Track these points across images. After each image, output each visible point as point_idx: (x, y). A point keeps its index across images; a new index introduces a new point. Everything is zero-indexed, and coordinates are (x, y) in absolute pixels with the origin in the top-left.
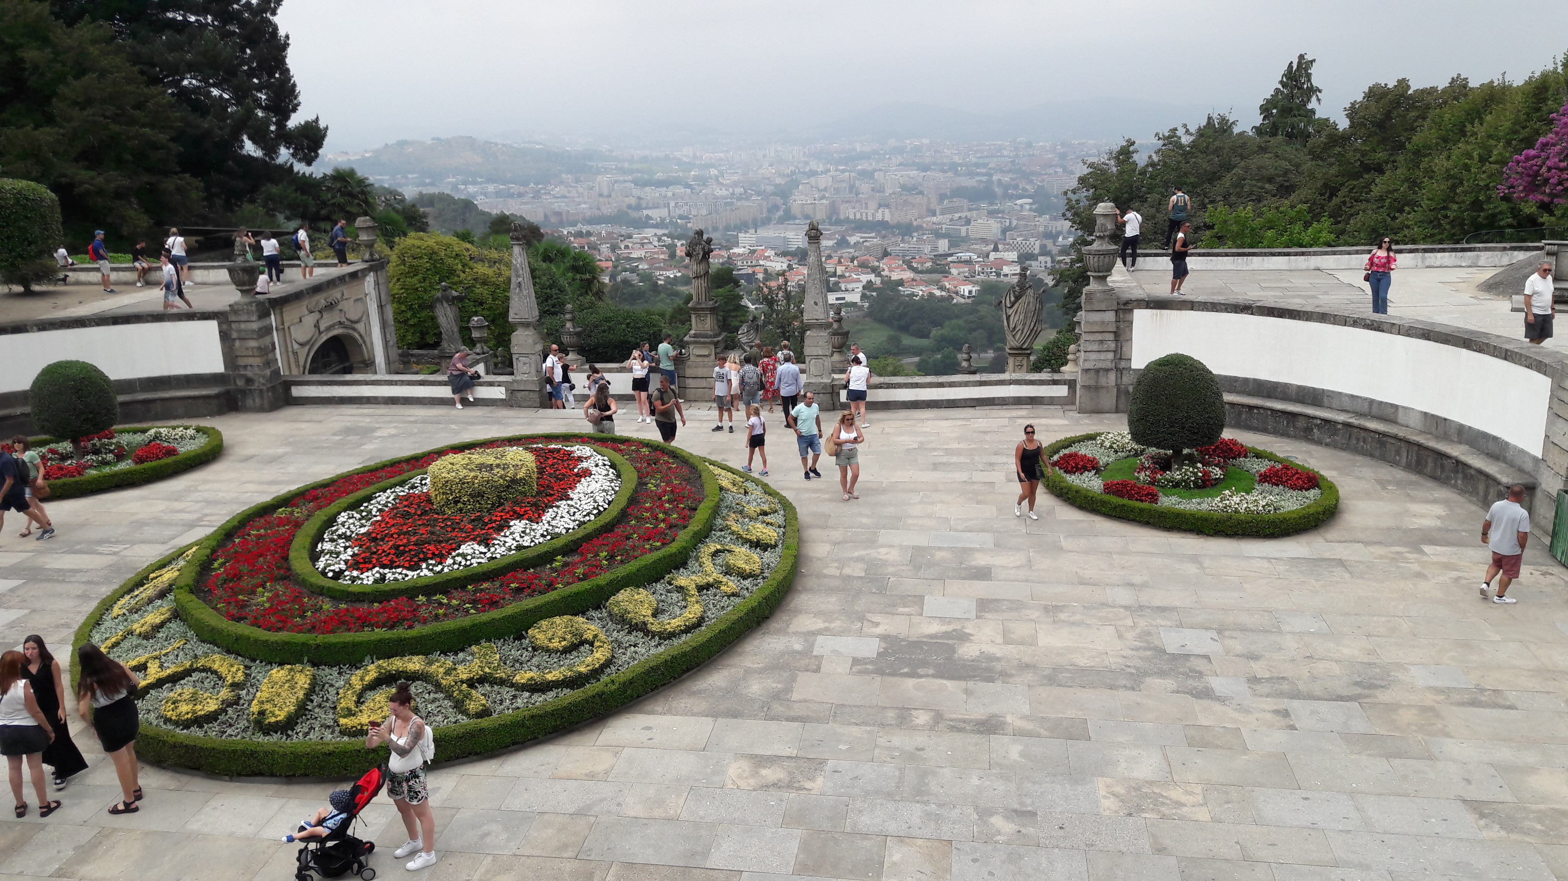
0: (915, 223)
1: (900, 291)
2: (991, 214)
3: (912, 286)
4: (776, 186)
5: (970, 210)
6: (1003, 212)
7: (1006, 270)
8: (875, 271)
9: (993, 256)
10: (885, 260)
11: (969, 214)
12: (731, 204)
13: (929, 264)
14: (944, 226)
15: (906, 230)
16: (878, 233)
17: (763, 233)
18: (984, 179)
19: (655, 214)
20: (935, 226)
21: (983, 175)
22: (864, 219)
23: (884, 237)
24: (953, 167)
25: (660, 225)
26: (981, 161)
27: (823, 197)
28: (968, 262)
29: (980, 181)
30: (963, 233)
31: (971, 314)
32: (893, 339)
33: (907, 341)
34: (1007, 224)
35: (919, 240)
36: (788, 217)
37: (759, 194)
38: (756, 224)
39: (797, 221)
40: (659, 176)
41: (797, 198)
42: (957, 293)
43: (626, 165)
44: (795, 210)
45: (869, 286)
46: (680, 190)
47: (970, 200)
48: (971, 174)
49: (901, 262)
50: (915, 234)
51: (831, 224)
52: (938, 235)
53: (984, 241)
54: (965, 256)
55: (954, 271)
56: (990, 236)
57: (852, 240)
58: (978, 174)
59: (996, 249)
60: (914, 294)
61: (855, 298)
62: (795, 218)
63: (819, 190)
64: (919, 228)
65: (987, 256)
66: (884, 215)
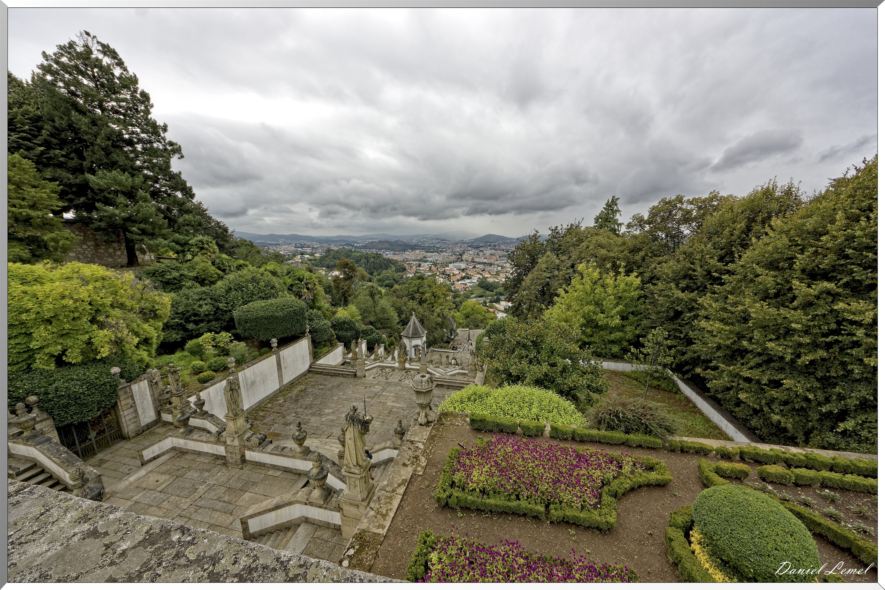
1: (487, 280)
3: (490, 279)
8: (481, 275)
10: (484, 272)
12: (448, 257)
13: (495, 273)
15: (491, 265)
17: (455, 264)
19: (430, 259)
24: (503, 250)
25: (431, 262)
32: (484, 292)
33: (488, 292)
35: (493, 267)
37: (455, 255)
40: (432, 250)
41: (464, 256)
43: (425, 248)
44: (464, 259)
45: (479, 278)
46: (436, 254)
47: (507, 258)
49: (488, 273)
51: (472, 263)
52: (498, 266)
55: (501, 275)
57: (477, 267)
60: (490, 281)
61: (475, 281)
64: (494, 265)
66: (485, 261)
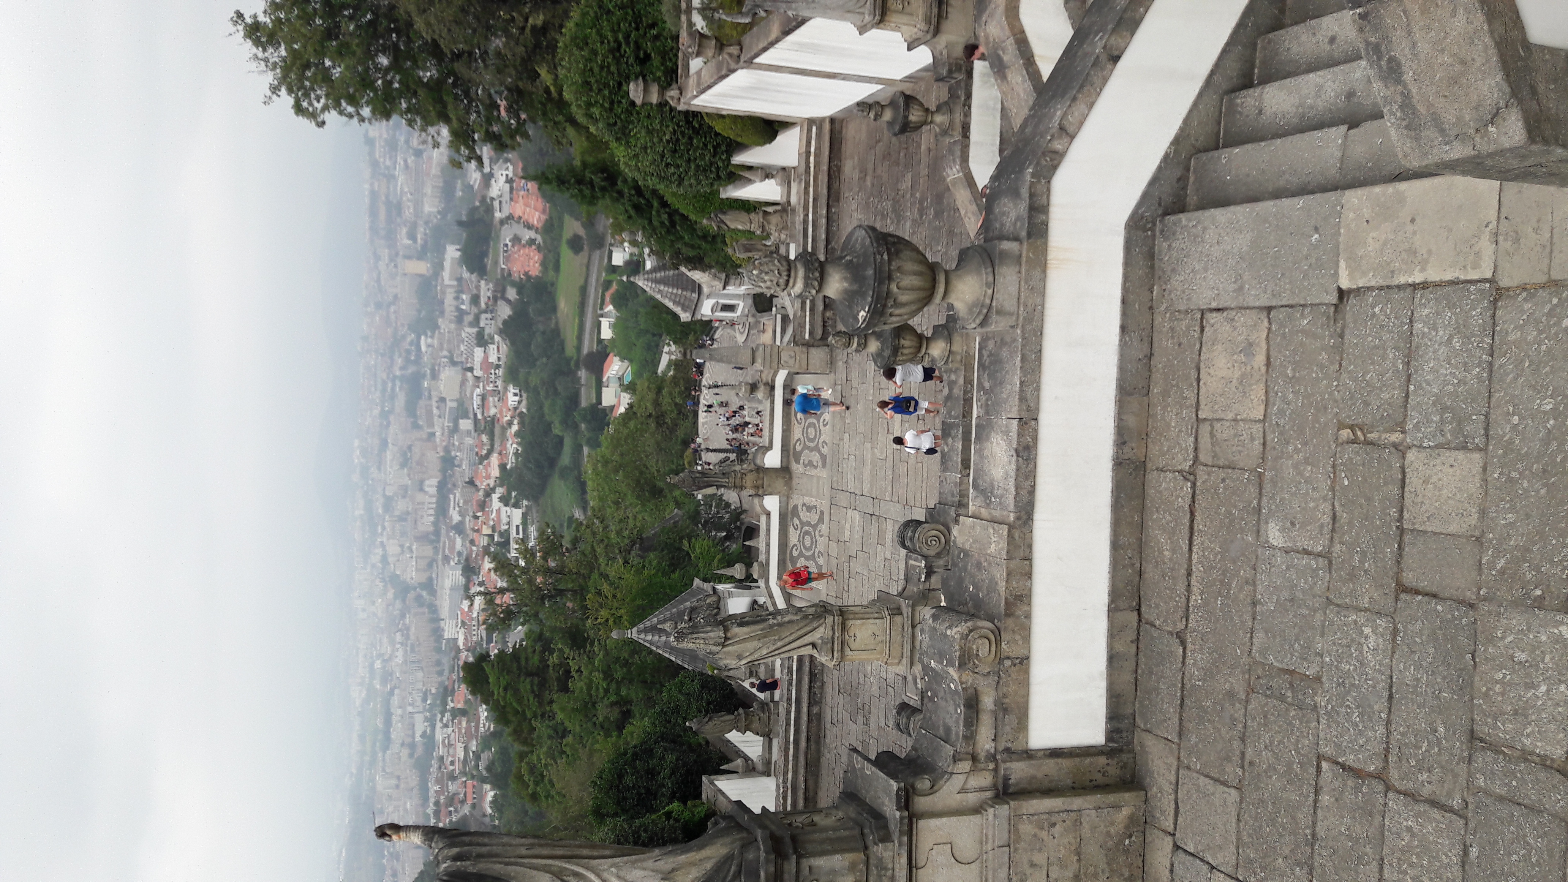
0: (442, 454)
1: (512, 468)
2: (435, 376)
3: (507, 455)
4: (395, 598)
5: (430, 398)
6: (433, 365)
7: (493, 359)
8: (488, 493)
9: (478, 372)
10: (478, 483)
11: (435, 399)
12: (412, 645)
13: (484, 438)
14: (446, 424)
15: (448, 462)
16: (450, 491)
17: (444, 612)
18: (398, 383)
19: (420, 726)
20: (446, 433)
21: (394, 385)
22: (434, 506)
23: (454, 485)
24: (385, 415)
25: (431, 723)
26: (380, 387)
27: (410, 549)
28: (483, 397)
29: (401, 388)
30: (454, 405)
31: (539, 393)
32: (563, 475)
33: (565, 459)
34: (446, 360)
35: (459, 450)
36: (429, 586)
37: (403, 616)
38: (435, 619)
39: (434, 576)
40: (380, 724)
41: (409, 576)
42: (515, 409)
43: (367, 758)
44: (423, 578)
45: (505, 500)
46: (395, 701)
47: (419, 396)
48: (393, 397)
49: (481, 467)
50: (453, 453)
51: (438, 541)
52: (455, 429)
53: (463, 383)
54: (477, 401)
55: (493, 411)
56: (459, 378)
57: (456, 518)
58: (393, 389)
59: (471, 370)
60: (516, 454)
61: (517, 515)
62: (430, 579)
63: (403, 552)
64: (447, 450)
65: (477, 378)
66: (431, 485)
